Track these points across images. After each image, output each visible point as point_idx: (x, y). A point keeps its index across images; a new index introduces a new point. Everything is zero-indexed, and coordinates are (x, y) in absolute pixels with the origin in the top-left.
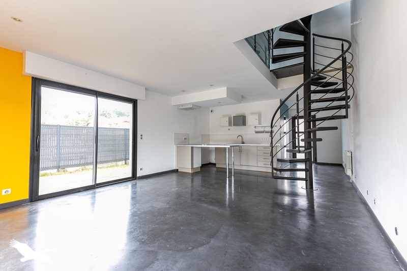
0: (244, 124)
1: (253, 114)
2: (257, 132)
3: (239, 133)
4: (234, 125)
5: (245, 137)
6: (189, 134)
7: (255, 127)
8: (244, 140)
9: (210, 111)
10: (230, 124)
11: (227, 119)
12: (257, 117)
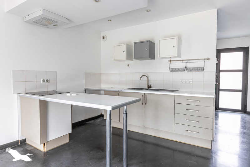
0: (152, 55)
1: (167, 37)
2: (173, 70)
3: (143, 72)
4: (135, 58)
5: (152, 78)
6: (56, 72)
7: (170, 61)
8: (152, 83)
9: (102, 37)
10: (129, 57)
11: (125, 48)
12: (175, 42)
